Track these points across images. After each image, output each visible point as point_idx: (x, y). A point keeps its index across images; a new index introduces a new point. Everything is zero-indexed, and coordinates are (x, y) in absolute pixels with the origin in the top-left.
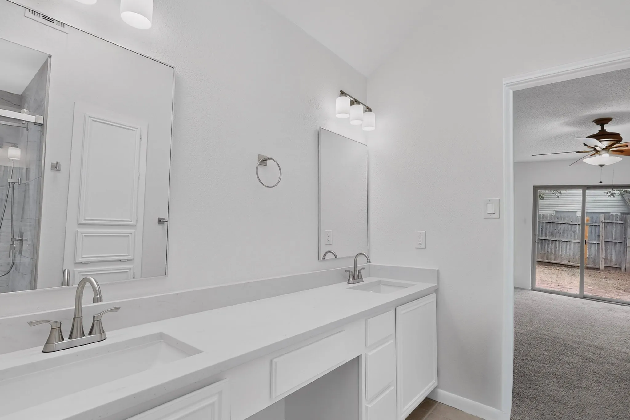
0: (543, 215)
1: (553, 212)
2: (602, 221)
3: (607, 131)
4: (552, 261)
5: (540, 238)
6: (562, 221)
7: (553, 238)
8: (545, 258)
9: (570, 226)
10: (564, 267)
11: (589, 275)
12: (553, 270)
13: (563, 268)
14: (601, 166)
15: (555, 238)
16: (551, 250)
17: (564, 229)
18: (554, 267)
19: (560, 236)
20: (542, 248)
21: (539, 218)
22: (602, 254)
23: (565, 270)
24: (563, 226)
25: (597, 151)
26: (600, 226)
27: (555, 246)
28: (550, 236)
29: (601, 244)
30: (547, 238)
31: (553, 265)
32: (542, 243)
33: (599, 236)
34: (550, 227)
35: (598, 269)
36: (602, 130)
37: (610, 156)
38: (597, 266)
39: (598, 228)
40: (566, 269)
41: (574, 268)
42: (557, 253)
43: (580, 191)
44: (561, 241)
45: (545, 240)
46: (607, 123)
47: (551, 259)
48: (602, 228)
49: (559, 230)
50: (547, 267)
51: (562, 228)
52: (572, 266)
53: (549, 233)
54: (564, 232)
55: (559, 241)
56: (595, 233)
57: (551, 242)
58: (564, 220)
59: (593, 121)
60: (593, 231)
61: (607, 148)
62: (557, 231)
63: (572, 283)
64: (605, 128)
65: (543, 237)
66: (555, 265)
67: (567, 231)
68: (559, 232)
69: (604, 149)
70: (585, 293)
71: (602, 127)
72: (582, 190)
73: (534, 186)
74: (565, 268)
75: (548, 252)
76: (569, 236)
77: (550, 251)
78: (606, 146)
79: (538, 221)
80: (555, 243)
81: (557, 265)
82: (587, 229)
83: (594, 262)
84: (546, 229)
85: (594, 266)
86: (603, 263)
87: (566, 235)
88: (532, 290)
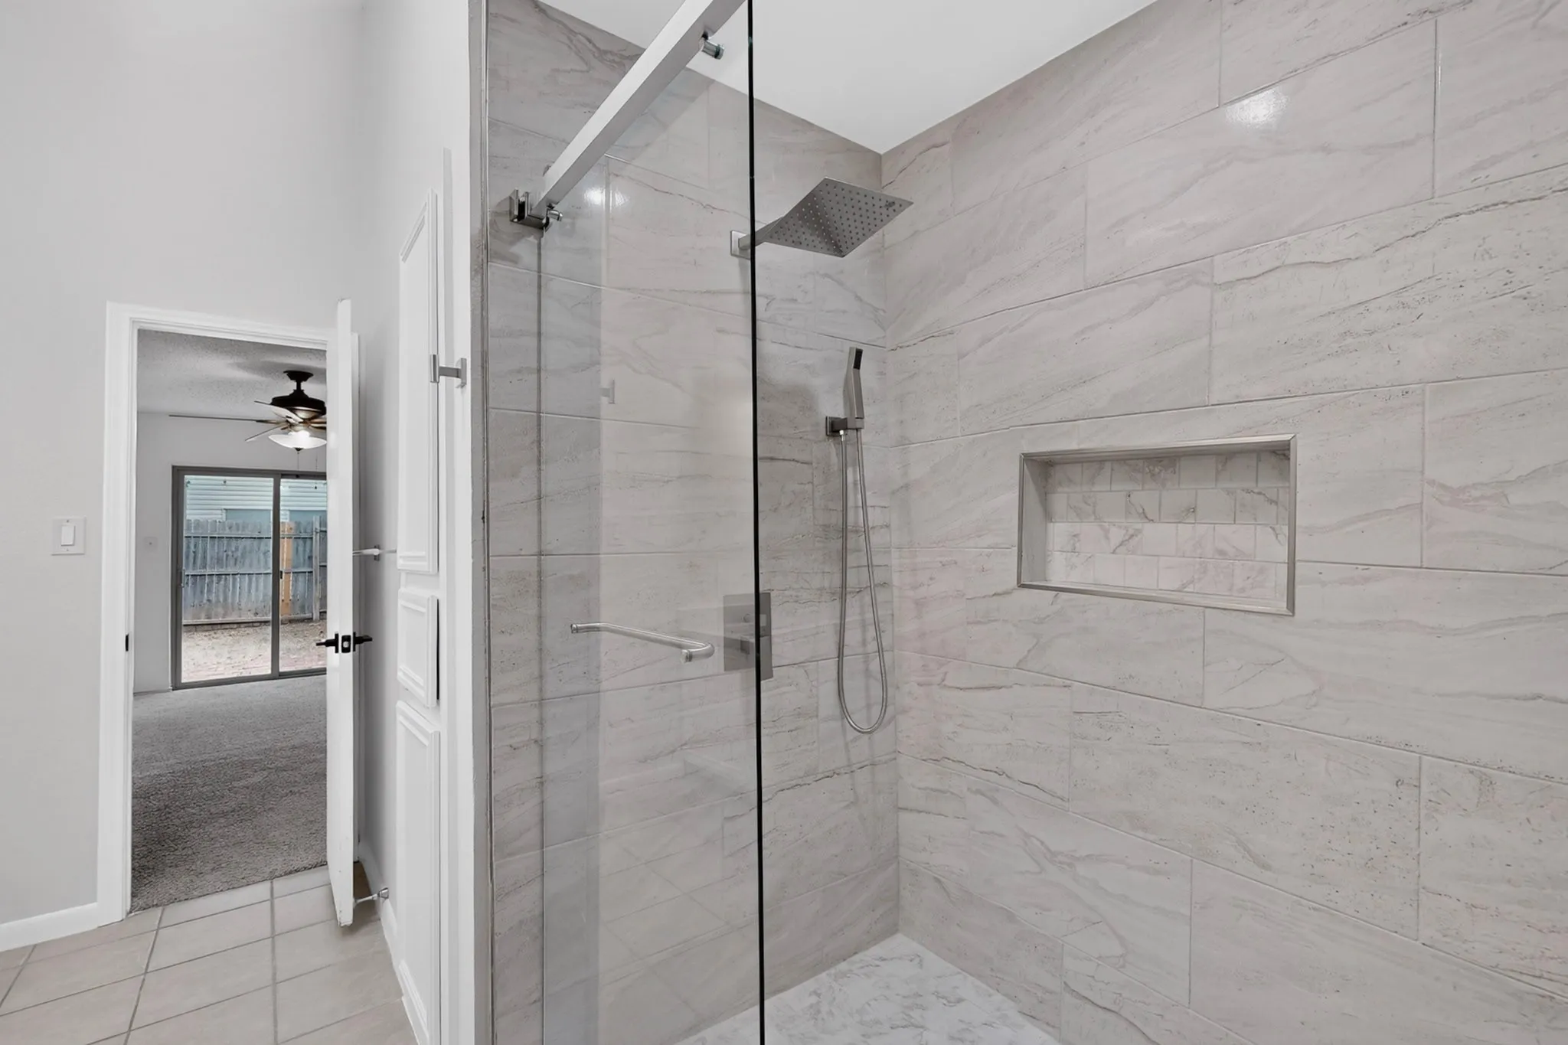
0: (196, 520)
1: (220, 512)
2: (316, 529)
3: (306, 392)
4: (220, 620)
5: (190, 573)
6: (239, 534)
7: (221, 570)
8: (203, 615)
9: (256, 542)
10: (246, 627)
11: (293, 634)
12: (223, 637)
13: (243, 630)
14: (298, 449)
15: (223, 570)
16: (217, 596)
17: (245, 548)
18: (223, 631)
19: (235, 564)
20: (194, 594)
21: (189, 529)
22: (316, 590)
23: (248, 634)
24: (242, 544)
25: (291, 425)
26: (312, 538)
27: (226, 586)
28: (211, 568)
29: (314, 573)
30: (208, 571)
31: (224, 626)
32: (194, 583)
33: (310, 558)
34: (213, 546)
35: (310, 620)
36: (299, 392)
37: (311, 436)
38: (308, 615)
39: (308, 542)
40: (250, 630)
41: (265, 627)
42: (230, 600)
43: (270, 482)
44: (237, 574)
45: (201, 575)
46: (305, 380)
47: (217, 616)
48: (316, 541)
49: (233, 552)
50: (207, 634)
51: (241, 548)
52: (261, 622)
53: (212, 558)
54: (243, 555)
55: (233, 574)
56: (304, 551)
57: (215, 578)
58: (243, 530)
59: (285, 372)
60: (301, 549)
61: (305, 422)
62: (230, 553)
63: (260, 657)
64: (302, 388)
65: (199, 570)
66: (227, 626)
67: (250, 552)
68: (233, 556)
69: (300, 423)
70: (282, 670)
71: (299, 386)
72: (272, 479)
73: (174, 467)
74: (246, 629)
75: (209, 600)
76: (255, 562)
77: (213, 598)
78: (302, 419)
79: (185, 535)
80: (226, 579)
81: (231, 626)
82: (286, 546)
83: (303, 609)
84: (205, 552)
85: (302, 616)
86: (318, 606)
87: (247, 561)
88: (173, 690)
